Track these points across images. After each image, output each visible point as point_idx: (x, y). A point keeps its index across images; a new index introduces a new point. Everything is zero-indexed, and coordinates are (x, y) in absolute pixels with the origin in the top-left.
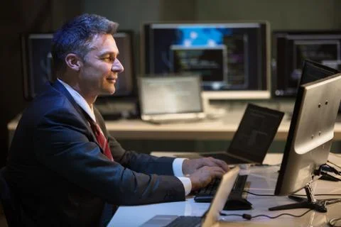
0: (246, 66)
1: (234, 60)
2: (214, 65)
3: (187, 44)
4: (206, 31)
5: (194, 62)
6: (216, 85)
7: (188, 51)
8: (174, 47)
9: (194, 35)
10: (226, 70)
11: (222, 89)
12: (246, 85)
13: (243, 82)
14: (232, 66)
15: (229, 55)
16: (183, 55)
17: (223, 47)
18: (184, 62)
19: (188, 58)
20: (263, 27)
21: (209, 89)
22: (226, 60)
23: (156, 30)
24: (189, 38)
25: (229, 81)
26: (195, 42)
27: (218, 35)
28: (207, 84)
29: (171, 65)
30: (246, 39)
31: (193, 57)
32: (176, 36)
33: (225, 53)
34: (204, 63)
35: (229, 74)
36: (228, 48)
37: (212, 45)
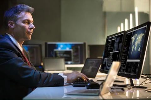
0: (79, 56)
1: (75, 54)
2: (68, 56)
3: (59, 49)
4: (66, 45)
5: (62, 55)
6: (69, 62)
7: (60, 51)
8: (55, 50)
9: (62, 46)
10: (73, 58)
11: (71, 64)
12: (79, 62)
14: (74, 56)
15: (73, 53)
16: (58, 52)
17: (71, 50)
18: (58, 55)
19: (60, 53)
20: (85, 44)
21: (67, 64)
22: (72, 54)
23: (49, 45)
24: (60, 47)
25: (74, 61)
26: (62, 48)
27: (70, 46)
28: (66, 62)
29: (54, 56)
30: (79, 47)
31: (62, 53)
32: (55, 46)
33: (72, 52)
34: (65, 55)
35: (73, 59)
36: (73, 50)
37: (68, 49)
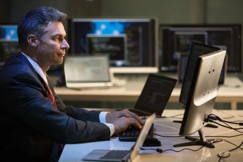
0: (141, 49)
1: (132, 45)
2: (117, 48)
3: (98, 33)
4: (112, 24)
5: (103, 46)
6: (119, 63)
7: (99, 38)
8: (89, 35)
9: (103, 27)
10: (126, 52)
11: (123, 66)
12: (140, 63)
13: (138, 61)
14: (130, 49)
15: (128, 42)
17: (124, 36)
18: (96, 46)
19: (99, 43)
20: (153, 21)
21: (114, 65)
22: (126, 45)
23: (76, 23)
24: (100, 28)
25: (129, 60)
26: (104, 32)
27: (121, 27)
28: (113, 62)
29: (87, 48)
30: (140, 30)
31: (103, 43)
32: (90, 28)
33: (126, 40)
34: (111, 47)
35: (129, 56)
36: (128, 37)
37: (116, 34)
